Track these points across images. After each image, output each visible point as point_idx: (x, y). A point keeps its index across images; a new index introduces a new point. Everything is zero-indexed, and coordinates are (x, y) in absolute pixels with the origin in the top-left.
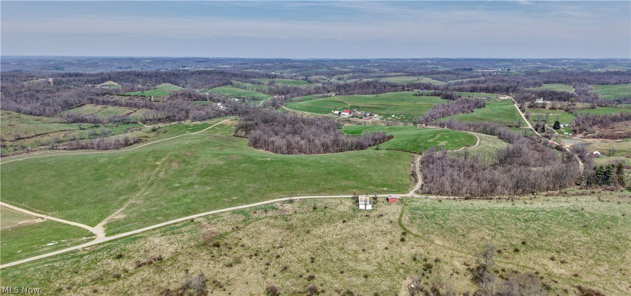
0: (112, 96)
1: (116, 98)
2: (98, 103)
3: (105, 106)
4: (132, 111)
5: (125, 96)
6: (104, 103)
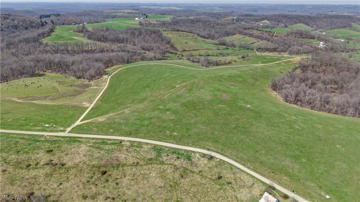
2: (242, 34)
3: (245, 36)
5: (260, 31)
6: (246, 34)
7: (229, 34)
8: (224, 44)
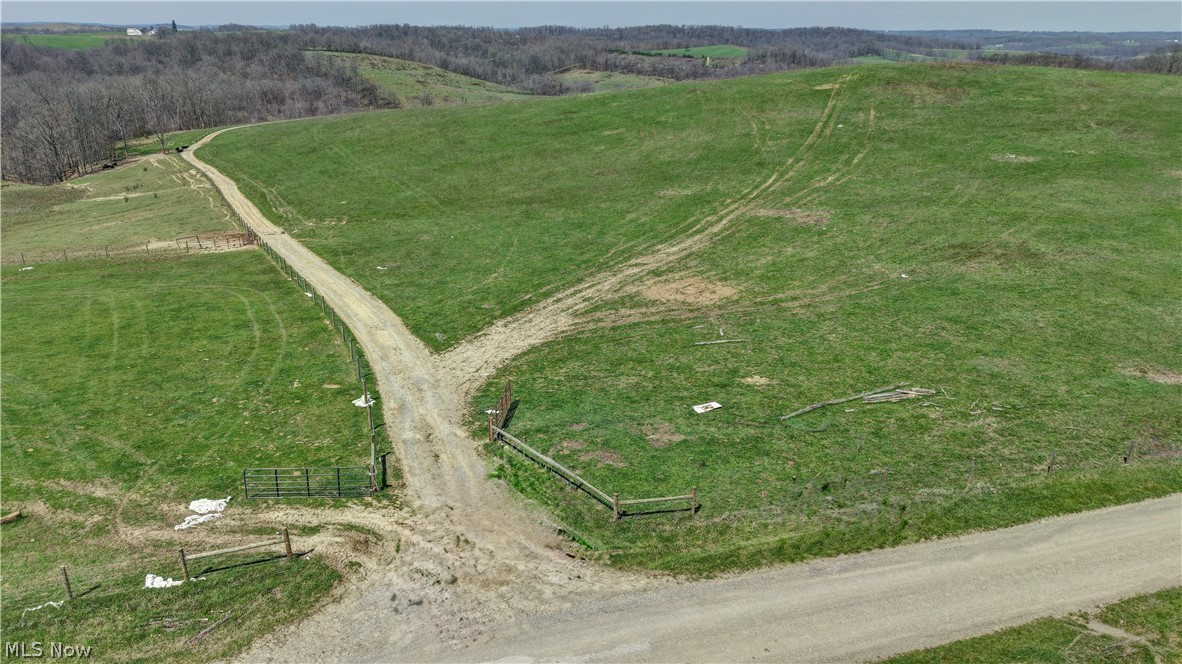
0: (623, 56)
1: (632, 58)
2: (595, 67)
3: (609, 73)
5: (651, 55)
6: (609, 67)
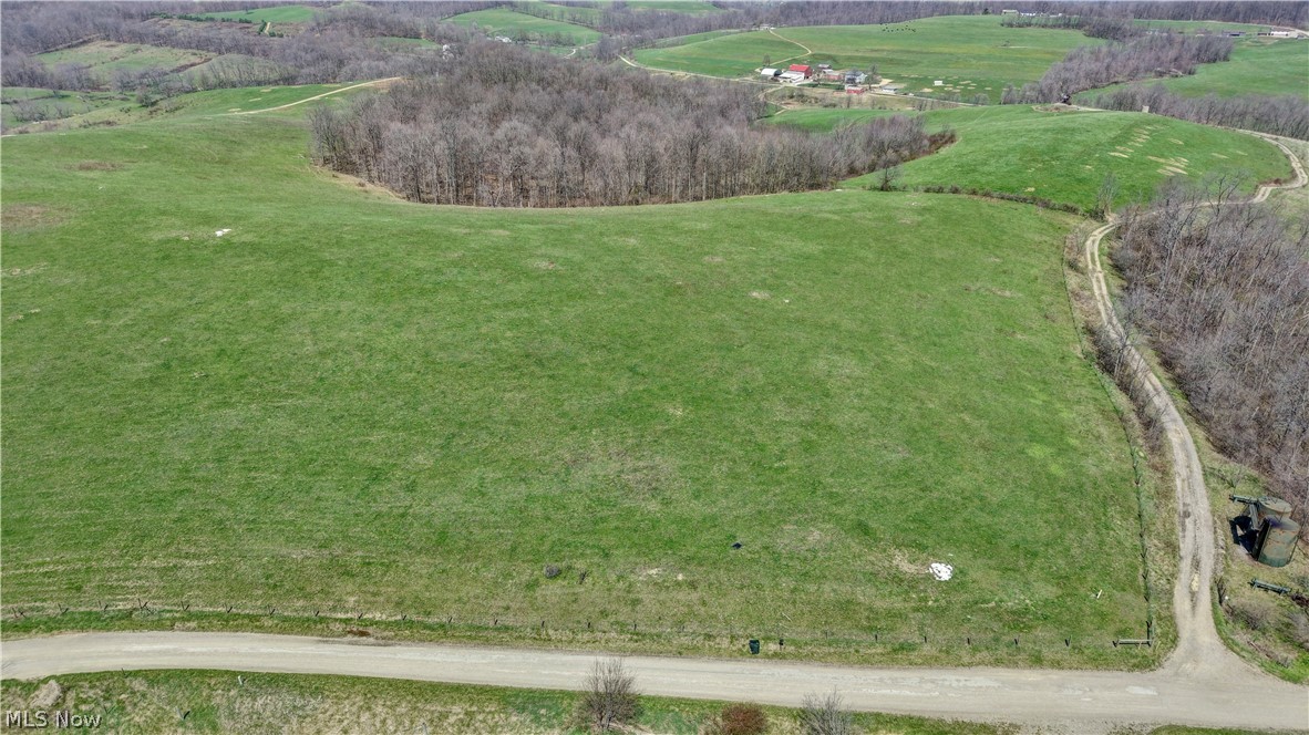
0: (166, 21)
1: (176, 24)
2: (121, 38)
3: (136, 45)
4: (198, 61)
5: (199, 20)
6: (139, 38)
7: (55, 44)
8: (34, 80)
